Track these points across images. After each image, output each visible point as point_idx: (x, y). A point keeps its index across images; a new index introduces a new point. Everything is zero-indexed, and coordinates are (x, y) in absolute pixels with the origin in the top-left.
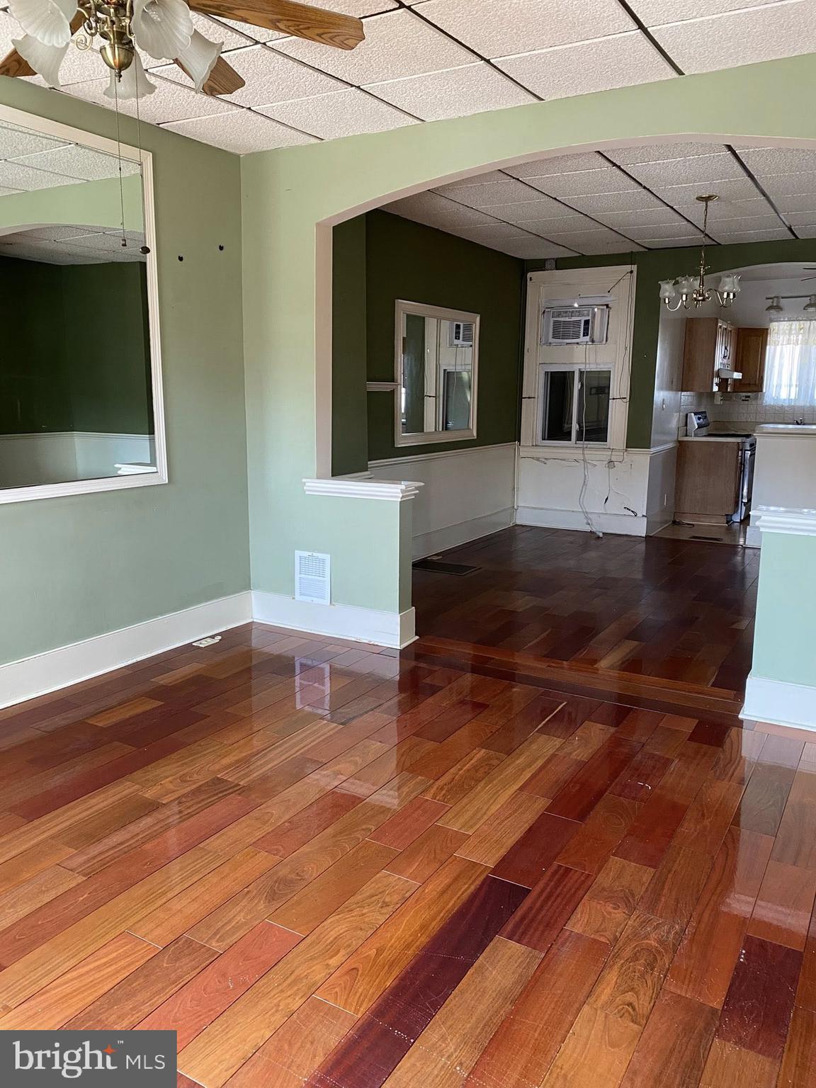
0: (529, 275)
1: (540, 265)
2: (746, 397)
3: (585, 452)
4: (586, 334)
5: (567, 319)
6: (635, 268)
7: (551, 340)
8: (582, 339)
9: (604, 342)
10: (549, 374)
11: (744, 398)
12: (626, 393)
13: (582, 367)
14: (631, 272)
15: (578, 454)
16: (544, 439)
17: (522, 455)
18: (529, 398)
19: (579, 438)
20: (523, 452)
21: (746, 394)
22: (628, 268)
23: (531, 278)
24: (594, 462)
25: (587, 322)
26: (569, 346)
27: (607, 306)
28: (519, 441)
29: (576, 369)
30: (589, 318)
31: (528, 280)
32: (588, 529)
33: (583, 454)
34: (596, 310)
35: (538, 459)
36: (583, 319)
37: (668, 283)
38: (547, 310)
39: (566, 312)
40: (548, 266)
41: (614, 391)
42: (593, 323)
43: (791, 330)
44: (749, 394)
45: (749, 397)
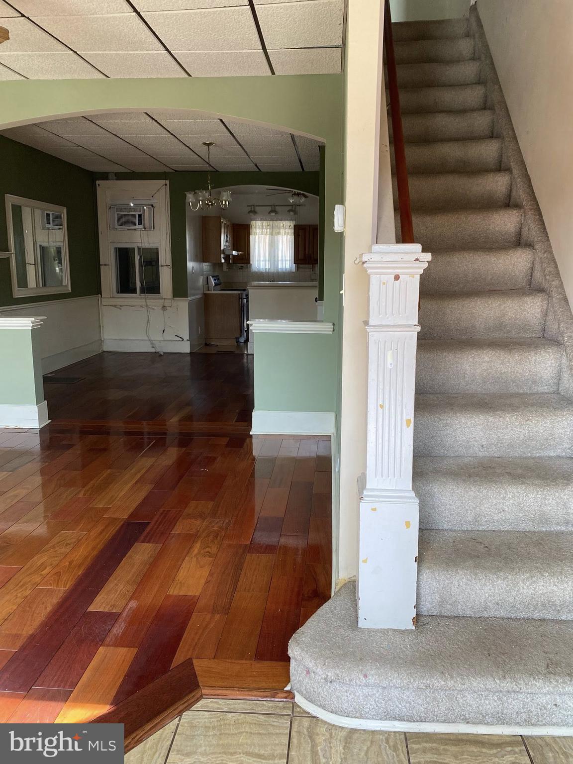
0: (97, 182)
1: (105, 176)
3: (147, 301)
4: (140, 223)
5: (126, 213)
6: (168, 182)
7: (117, 227)
8: (138, 227)
9: (153, 229)
10: (118, 250)
11: (240, 267)
12: (169, 262)
13: (140, 245)
14: (166, 185)
15: (141, 302)
16: (118, 293)
17: (104, 303)
18: (105, 265)
19: (142, 291)
20: (105, 302)
21: (241, 265)
22: (163, 182)
23: (99, 185)
24: (154, 307)
25: (140, 216)
26: (131, 231)
27: (152, 206)
28: (101, 294)
29: (135, 246)
30: (141, 213)
31: (97, 186)
32: (153, 350)
33: (146, 302)
34: (145, 208)
35: (115, 306)
36: (137, 213)
37: (190, 193)
38: (112, 206)
39: (125, 209)
40: (110, 176)
41: (162, 261)
42: (144, 216)
43: (262, 226)
44: (243, 265)
45: (243, 267)
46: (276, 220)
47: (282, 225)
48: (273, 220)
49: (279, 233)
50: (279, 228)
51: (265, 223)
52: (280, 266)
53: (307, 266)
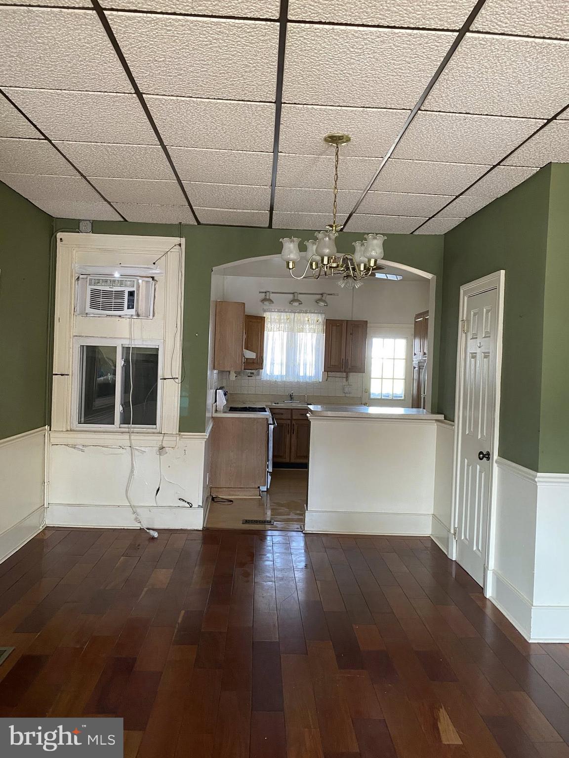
0: (59, 235)
1: (73, 226)
2: (251, 373)
3: (132, 437)
4: (131, 306)
5: (107, 288)
6: (183, 240)
7: (89, 310)
8: (126, 311)
9: (151, 317)
10: (85, 348)
11: (249, 375)
12: (177, 372)
13: (126, 343)
14: (180, 245)
15: (124, 439)
16: (80, 423)
17: (53, 441)
18: (62, 375)
19: (125, 420)
20: (55, 437)
21: (250, 371)
22: (177, 240)
23: (61, 239)
24: (143, 449)
25: (131, 294)
26: (109, 318)
27: (153, 278)
28: (50, 426)
29: (119, 344)
30: (134, 289)
31: (58, 240)
32: (137, 526)
33: (130, 439)
34: (140, 281)
35: (74, 447)
36: (127, 290)
37: (292, 241)
38: (81, 276)
39: (106, 281)
40: (82, 226)
41: (163, 369)
42: (138, 295)
43: (280, 319)
44: (253, 371)
45: (253, 373)
46: (299, 313)
47: (307, 319)
48: (295, 313)
49: (302, 330)
50: (303, 323)
51: (284, 316)
52: (302, 374)
53: (338, 374)
